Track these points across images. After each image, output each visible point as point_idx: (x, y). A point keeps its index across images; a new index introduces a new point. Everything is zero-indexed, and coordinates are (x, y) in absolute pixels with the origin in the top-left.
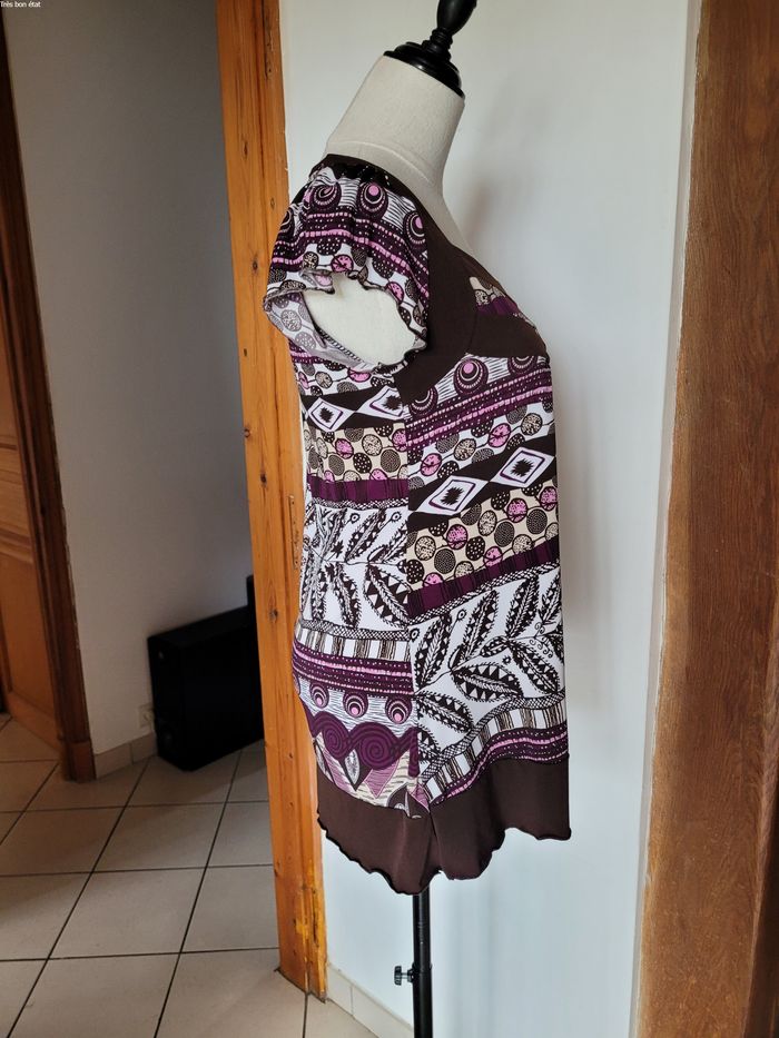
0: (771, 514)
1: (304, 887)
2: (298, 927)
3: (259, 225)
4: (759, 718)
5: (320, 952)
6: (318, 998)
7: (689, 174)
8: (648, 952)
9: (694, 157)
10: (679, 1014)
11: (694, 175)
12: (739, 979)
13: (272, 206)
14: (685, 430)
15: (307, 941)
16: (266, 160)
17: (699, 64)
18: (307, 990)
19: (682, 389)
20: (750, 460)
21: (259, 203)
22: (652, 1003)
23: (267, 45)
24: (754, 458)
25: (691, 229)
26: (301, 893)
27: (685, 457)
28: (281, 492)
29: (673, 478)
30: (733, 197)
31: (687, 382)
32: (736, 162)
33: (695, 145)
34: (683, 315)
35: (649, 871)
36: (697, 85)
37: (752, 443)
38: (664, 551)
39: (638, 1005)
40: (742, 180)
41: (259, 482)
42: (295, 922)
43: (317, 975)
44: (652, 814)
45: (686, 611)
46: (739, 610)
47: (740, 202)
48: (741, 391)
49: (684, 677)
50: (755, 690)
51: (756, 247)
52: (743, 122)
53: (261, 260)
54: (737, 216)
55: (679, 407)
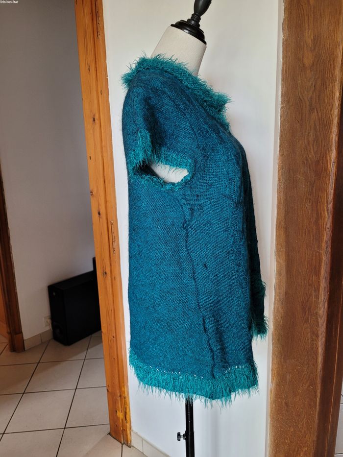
0: (319, 224)
1: (120, 396)
2: (118, 414)
3: (96, 102)
4: (317, 313)
5: (128, 425)
6: (127, 446)
7: (281, 80)
8: (272, 418)
9: (283, 73)
10: (286, 445)
11: (283, 80)
12: (311, 428)
13: (101, 94)
14: (282, 190)
15: (122, 420)
16: (98, 74)
17: (283, 34)
18: (122, 442)
19: (280, 172)
20: (310, 202)
21: (95, 92)
22: (275, 440)
23: (98, 24)
25: (282, 104)
26: (119, 399)
27: (282, 201)
28: (107, 219)
29: (278, 210)
30: (299, 90)
31: (282, 169)
32: (301, 75)
33: (283, 68)
34: (280, 140)
35: (272, 381)
36: (283, 42)
37: (310, 195)
38: (274, 241)
39: (268, 442)
40: (303, 82)
41: (98, 215)
42: (116, 412)
43: (127, 435)
44: (272, 357)
45: (284, 268)
46: (307, 267)
47: (302, 92)
48: (305, 172)
49: (284, 296)
50: (315, 301)
51: (310, 111)
52: (303, 58)
53: (97, 117)
54: (301, 98)
55: (279, 179)
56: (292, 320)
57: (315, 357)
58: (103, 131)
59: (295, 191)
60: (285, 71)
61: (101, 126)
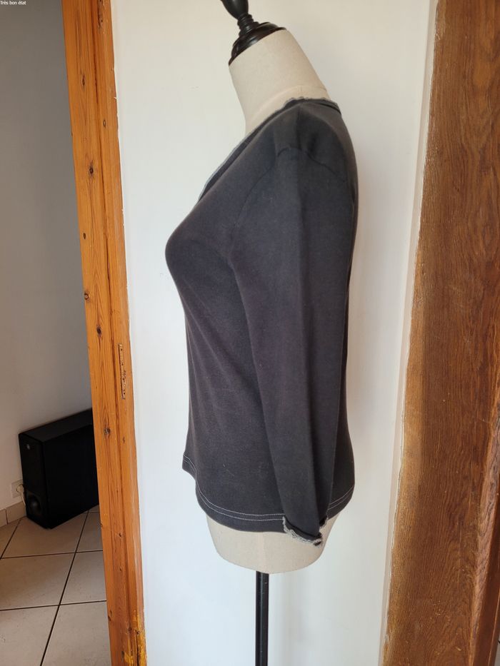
0: (487, 375)
2: (125, 658)
3: (94, 140)
4: (475, 527)
7: (428, 113)
11: (432, 114)
13: (105, 126)
14: (421, 309)
16: (99, 91)
17: (437, 29)
19: (419, 278)
20: (472, 335)
21: (94, 123)
24: (474, 333)
25: (429, 156)
26: (127, 634)
27: (421, 329)
28: (112, 341)
29: (411, 344)
30: (463, 131)
31: (423, 273)
32: (466, 105)
33: (433, 91)
34: (422, 221)
35: (388, 632)
36: (436, 44)
37: (474, 322)
38: (403, 398)
40: (470, 117)
41: (96, 333)
44: (391, 591)
45: (419, 445)
46: (460, 446)
47: (468, 136)
48: (465, 282)
49: (417, 492)
50: (472, 506)
51: (480, 171)
52: (472, 73)
53: (96, 166)
54: (466, 146)
55: (416, 291)
56: (429, 534)
57: (468, 600)
58: (106, 192)
59: (446, 313)
60: (436, 97)
61: (103, 182)
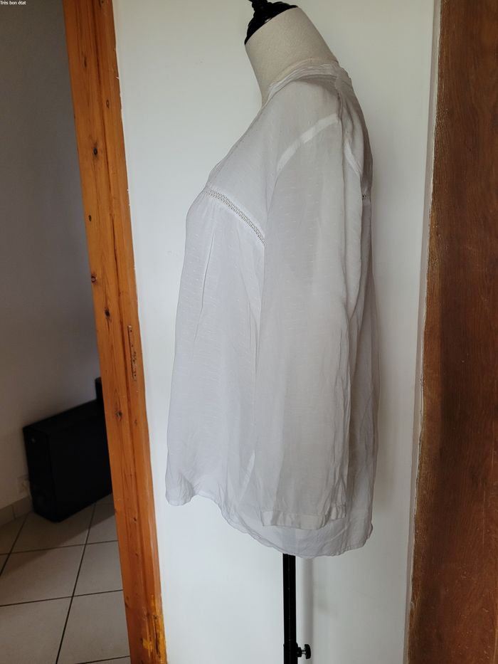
2: (144, 644)
3: (98, 120)
7: (437, 76)
8: (413, 658)
11: (441, 75)
13: (108, 106)
14: (436, 271)
15: (152, 653)
16: (102, 70)
19: (434, 239)
21: (97, 104)
25: (439, 117)
26: (145, 620)
28: (121, 323)
29: (428, 307)
30: (473, 91)
31: (437, 235)
32: (475, 64)
33: (441, 53)
34: (434, 183)
35: (413, 599)
36: (443, 7)
37: (490, 280)
38: (422, 361)
40: (479, 77)
41: (104, 315)
42: (142, 640)
45: (439, 408)
47: (478, 95)
48: (480, 241)
49: (438, 456)
50: (495, 465)
51: (492, 130)
52: (480, 33)
53: (100, 147)
54: (476, 106)
55: (431, 253)
56: (452, 497)
58: (111, 172)
59: (462, 273)
60: (444, 59)
61: (108, 163)
